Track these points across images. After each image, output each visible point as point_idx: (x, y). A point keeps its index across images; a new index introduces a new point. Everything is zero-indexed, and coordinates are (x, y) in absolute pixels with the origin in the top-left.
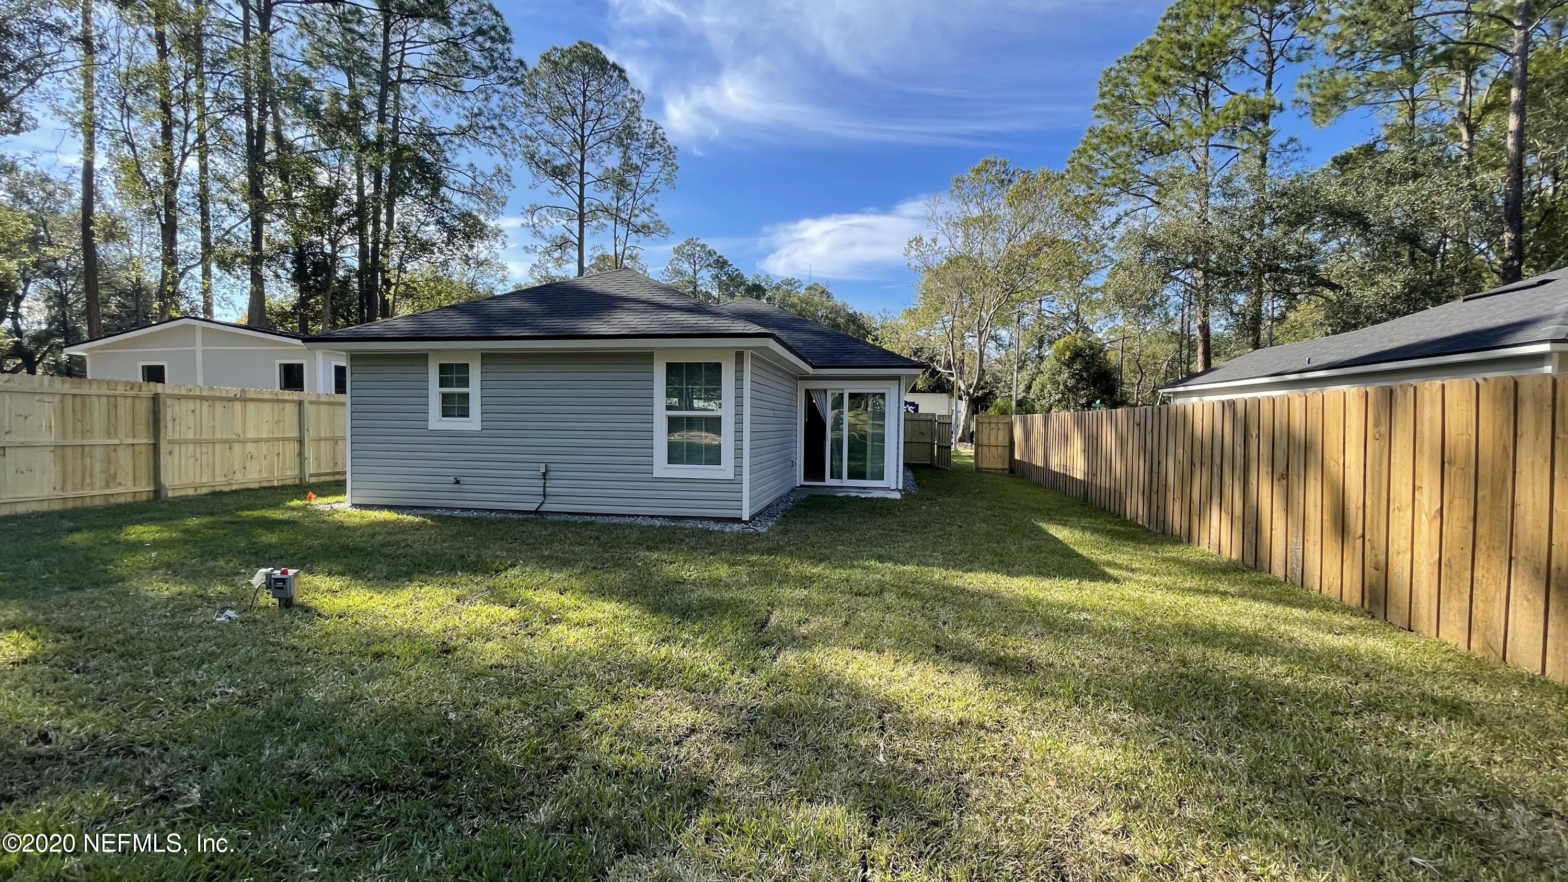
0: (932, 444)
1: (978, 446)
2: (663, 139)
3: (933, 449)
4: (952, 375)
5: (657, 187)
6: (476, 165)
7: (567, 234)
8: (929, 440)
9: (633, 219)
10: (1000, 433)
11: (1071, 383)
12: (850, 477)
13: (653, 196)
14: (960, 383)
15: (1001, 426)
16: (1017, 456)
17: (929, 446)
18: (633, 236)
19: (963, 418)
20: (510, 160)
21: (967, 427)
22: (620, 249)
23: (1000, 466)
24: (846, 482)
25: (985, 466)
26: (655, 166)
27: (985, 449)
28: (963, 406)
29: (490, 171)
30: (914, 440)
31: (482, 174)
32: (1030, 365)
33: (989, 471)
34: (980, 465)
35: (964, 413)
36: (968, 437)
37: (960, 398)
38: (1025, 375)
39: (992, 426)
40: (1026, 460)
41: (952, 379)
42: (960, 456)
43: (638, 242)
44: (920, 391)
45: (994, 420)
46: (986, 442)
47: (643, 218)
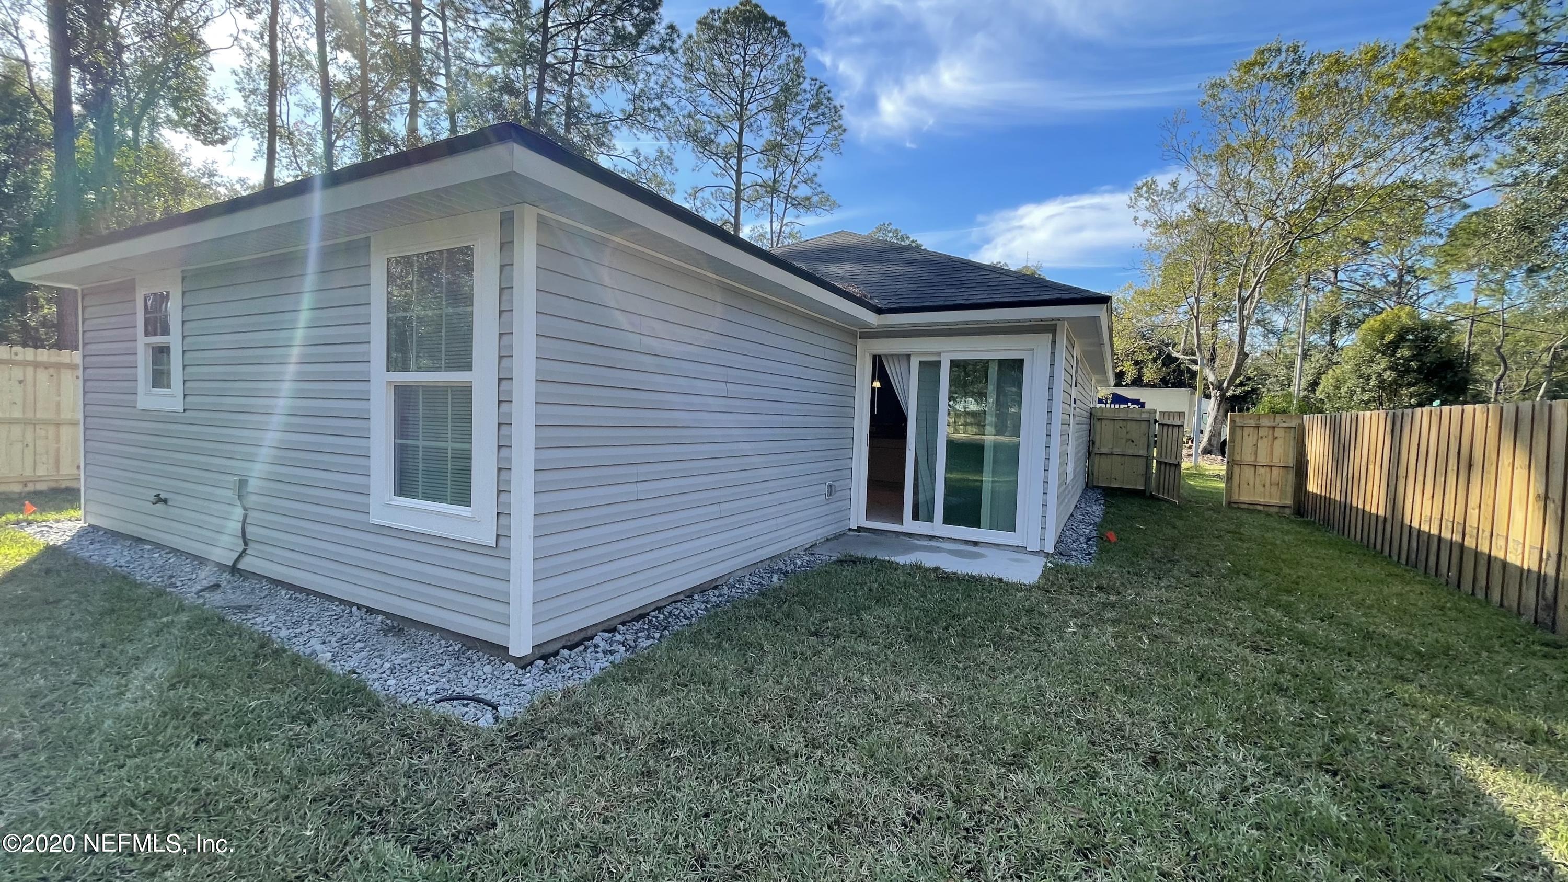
0: (1148, 459)
1: (1231, 464)
2: (829, 99)
3: (1148, 466)
4: (1195, 362)
5: (821, 154)
6: (640, 150)
7: (727, 215)
8: (1143, 453)
9: (791, 191)
10: (1278, 443)
11: (1389, 375)
12: (948, 520)
13: (816, 163)
14: (1208, 372)
15: (1279, 433)
16: (1313, 486)
17: (1142, 462)
18: (791, 210)
19: (1210, 420)
20: (674, 143)
21: (1216, 433)
22: (777, 227)
23: (1274, 501)
24: (938, 527)
25: (1244, 498)
26: (820, 130)
27: (1248, 472)
28: (1211, 406)
29: (653, 154)
30: (1117, 450)
31: (646, 159)
32: (1316, 356)
33: (1251, 509)
34: (1235, 498)
35: (1213, 414)
36: (1218, 447)
37: (1208, 397)
38: (1310, 369)
39: (1262, 432)
40: (1337, 496)
41: (1195, 368)
42: (1201, 475)
43: (798, 217)
44: (1148, 385)
45: (1265, 422)
46: (1248, 457)
47: (803, 191)
